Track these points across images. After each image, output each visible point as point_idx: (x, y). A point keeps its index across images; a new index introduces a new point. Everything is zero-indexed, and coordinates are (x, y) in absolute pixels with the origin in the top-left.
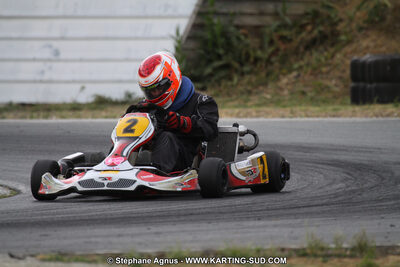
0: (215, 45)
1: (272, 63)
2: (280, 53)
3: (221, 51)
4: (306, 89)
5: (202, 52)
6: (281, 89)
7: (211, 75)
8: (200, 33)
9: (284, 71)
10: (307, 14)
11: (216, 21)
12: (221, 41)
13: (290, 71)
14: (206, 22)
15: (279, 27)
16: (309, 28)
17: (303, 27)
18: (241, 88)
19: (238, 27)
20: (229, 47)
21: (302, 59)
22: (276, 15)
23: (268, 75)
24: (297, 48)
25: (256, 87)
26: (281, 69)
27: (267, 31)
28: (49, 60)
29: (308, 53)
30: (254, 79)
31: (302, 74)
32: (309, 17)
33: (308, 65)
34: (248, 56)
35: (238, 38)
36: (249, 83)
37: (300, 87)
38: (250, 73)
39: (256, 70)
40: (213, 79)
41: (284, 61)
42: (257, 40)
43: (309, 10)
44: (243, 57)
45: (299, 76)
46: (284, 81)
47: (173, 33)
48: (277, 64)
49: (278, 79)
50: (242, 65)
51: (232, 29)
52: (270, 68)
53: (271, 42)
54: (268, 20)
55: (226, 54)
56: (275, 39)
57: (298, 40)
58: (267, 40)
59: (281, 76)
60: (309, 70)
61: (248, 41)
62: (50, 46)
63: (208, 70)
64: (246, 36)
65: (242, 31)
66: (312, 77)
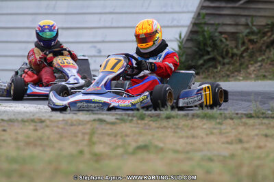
0: (205, 45)
1: (243, 57)
2: (249, 51)
3: (209, 49)
4: (266, 74)
5: (197, 49)
6: (250, 74)
7: (202, 65)
8: (195, 37)
9: (252, 62)
10: (268, 25)
11: (206, 29)
12: (210, 42)
13: (256, 62)
14: (199, 29)
15: (249, 33)
16: (269, 34)
17: (265, 34)
18: (222, 73)
19: (221, 33)
20: (215, 46)
21: (264, 54)
22: (247, 25)
23: (241, 65)
24: (261, 47)
25: (233, 73)
26: (249, 61)
27: (241, 35)
28: (95, 56)
29: (268, 50)
30: (231, 68)
31: (264, 65)
32: (270, 27)
33: (268, 58)
34: (227, 52)
35: (221, 41)
36: (228, 70)
37: (262, 72)
38: (228, 64)
39: (233, 62)
40: (204, 68)
41: (252, 56)
42: (234, 42)
43: (269, 22)
44: (224, 53)
45: (262, 65)
46: (252, 68)
47: (178, 37)
48: (247, 58)
49: (247, 67)
50: (223, 58)
51: (217, 34)
52: (243, 60)
53: (243, 43)
54: (241, 28)
55: (213, 51)
56: (246, 41)
57: (262, 42)
58: (240, 42)
59: (250, 66)
60: (269, 62)
61: (228, 43)
62: (95, 47)
63: (201, 62)
64: (226, 39)
65: (223, 36)
66: (271, 66)
